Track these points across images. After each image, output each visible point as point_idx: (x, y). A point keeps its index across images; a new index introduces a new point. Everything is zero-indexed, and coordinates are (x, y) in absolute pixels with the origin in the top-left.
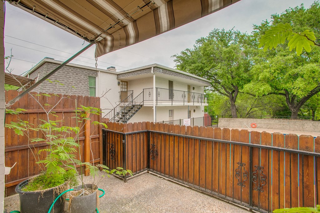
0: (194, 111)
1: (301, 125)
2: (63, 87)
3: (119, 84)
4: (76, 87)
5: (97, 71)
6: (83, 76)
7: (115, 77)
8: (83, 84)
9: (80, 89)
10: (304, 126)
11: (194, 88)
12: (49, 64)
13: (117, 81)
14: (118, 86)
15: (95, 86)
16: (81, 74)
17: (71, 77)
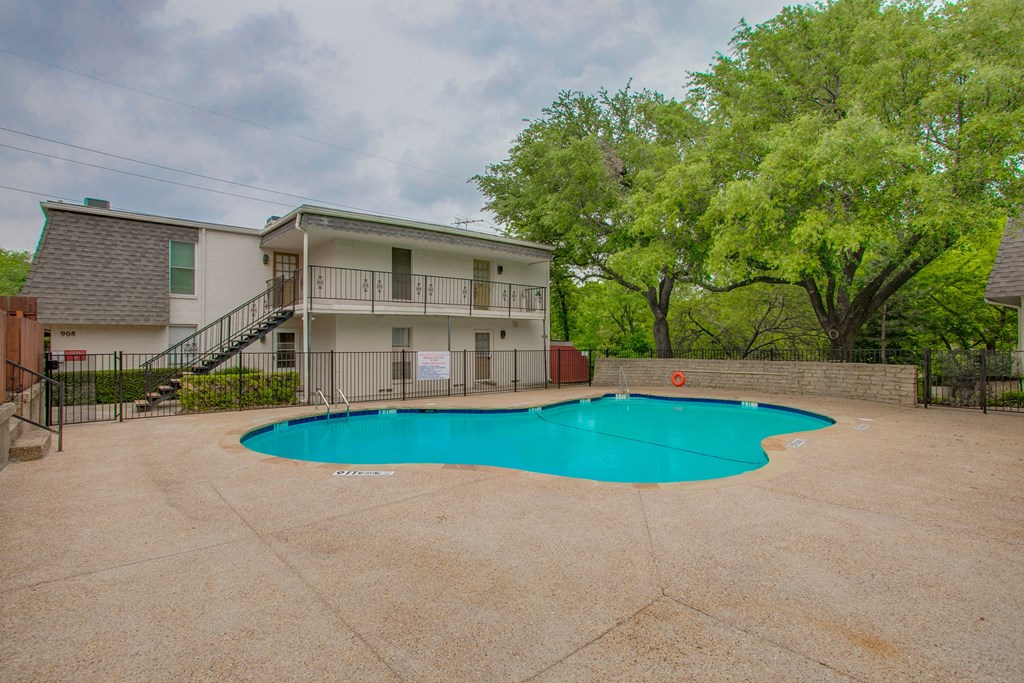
0: (503, 334)
1: (795, 375)
2: (91, 268)
3: (266, 260)
4: (130, 266)
5: (197, 228)
6: (151, 242)
7: (256, 243)
8: (153, 259)
9: (140, 272)
10: (803, 377)
11: (500, 269)
12: (57, 213)
13: (260, 255)
14: (263, 266)
15: (194, 266)
16: (147, 237)
17: (118, 243)
